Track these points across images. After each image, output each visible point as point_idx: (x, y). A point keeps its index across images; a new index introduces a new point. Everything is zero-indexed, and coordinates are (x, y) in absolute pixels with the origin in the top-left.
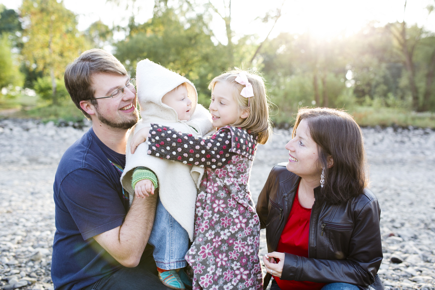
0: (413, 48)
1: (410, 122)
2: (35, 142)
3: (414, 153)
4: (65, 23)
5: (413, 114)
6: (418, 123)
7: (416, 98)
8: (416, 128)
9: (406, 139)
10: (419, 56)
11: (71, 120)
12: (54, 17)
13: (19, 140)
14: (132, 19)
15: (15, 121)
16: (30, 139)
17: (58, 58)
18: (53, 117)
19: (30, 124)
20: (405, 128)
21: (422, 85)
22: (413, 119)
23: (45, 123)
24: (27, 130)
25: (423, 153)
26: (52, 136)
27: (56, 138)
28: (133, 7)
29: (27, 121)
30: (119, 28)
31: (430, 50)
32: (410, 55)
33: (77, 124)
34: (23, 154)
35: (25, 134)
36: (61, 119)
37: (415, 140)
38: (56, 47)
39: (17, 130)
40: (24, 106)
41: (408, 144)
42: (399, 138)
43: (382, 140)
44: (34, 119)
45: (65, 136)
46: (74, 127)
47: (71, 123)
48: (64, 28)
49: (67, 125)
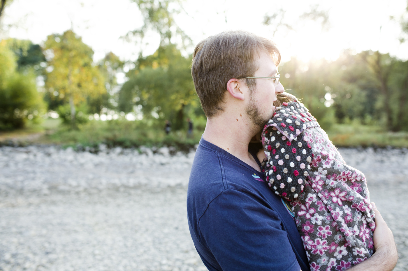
0: (387, 74)
1: (387, 142)
2: (56, 168)
3: (394, 172)
4: (82, 57)
5: (390, 134)
6: (395, 143)
7: (390, 119)
8: (394, 148)
9: (385, 159)
10: (393, 82)
11: (88, 145)
12: (73, 53)
13: (41, 166)
14: (141, 54)
15: (39, 146)
16: (52, 164)
17: (76, 89)
18: (72, 143)
19: (52, 150)
20: (383, 147)
21: (395, 107)
22: (391, 139)
23: (65, 148)
24: (49, 155)
25: (402, 172)
26: (71, 162)
27: (75, 163)
28: (141, 42)
29: (49, 146)
30: (129, 62)
31: (403, 76)
32: (385, 80)
33: (93, 150)
34: (45, 182)
35: (47, 160)
36: (79, 145)
37: (394, 159)
38: (74, 79)
39: (40, 155)
40: (47, 129)
41: (387, 163)
42: (379, 157)
43: (364, 160)
44: (55, 145)
45: (82, 160)
46: (91, 152)
47: (87, 148)
48: (81, 62)
49: (84, 150)
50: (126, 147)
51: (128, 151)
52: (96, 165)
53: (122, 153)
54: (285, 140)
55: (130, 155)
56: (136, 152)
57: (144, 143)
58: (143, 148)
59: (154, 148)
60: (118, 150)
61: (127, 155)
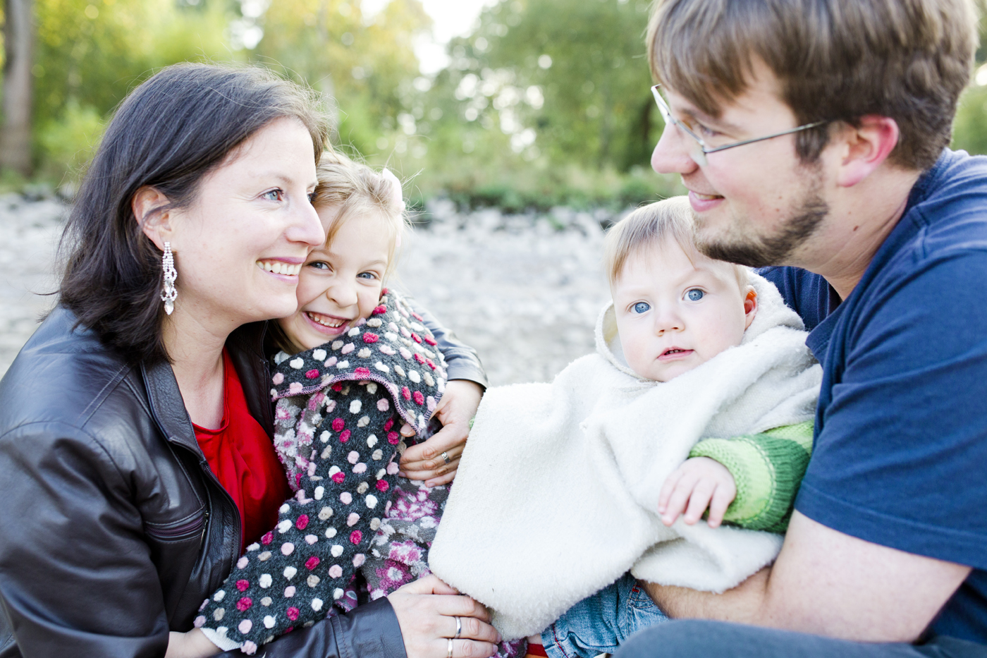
50: (509, 211)
51: (516, 221)
52: (438, 260)
53: (501, 228)
54: (385, 410)
55: (528, 236)
56: (544, 225)
57: (563, 200)
58: (562, 215)
59: (602, 214)
60: (490, 217)
61: (518, 232)
